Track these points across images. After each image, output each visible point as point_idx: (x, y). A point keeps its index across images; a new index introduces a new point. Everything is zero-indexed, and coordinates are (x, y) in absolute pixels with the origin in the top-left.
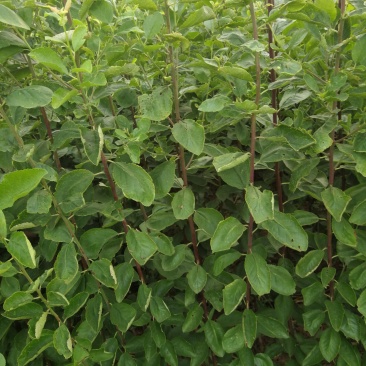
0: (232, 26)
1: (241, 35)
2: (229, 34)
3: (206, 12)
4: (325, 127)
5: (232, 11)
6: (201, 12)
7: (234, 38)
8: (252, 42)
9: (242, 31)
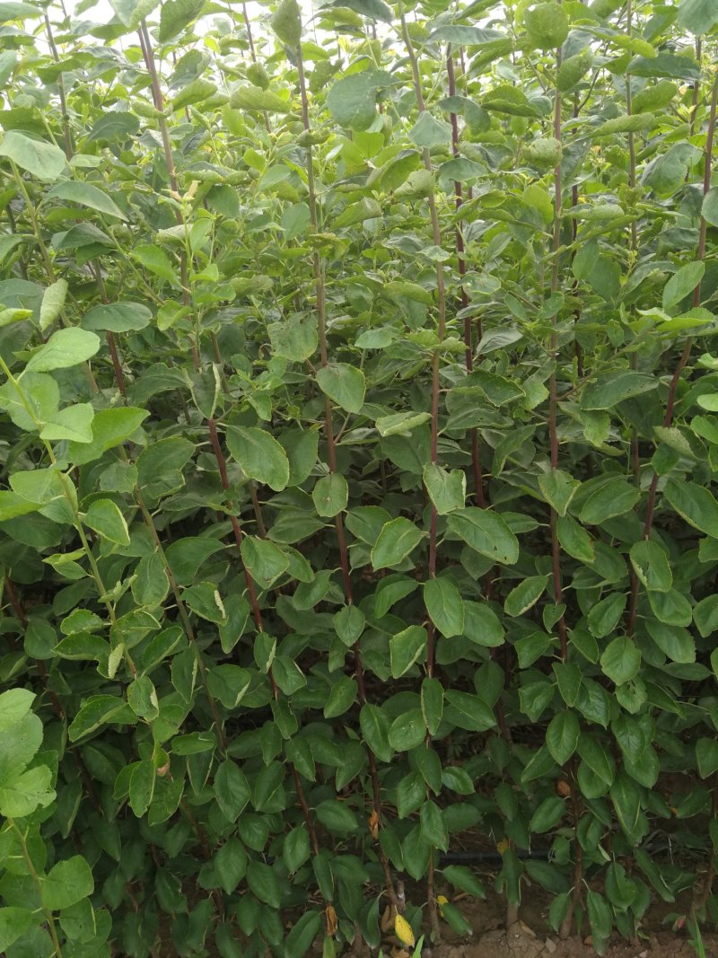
0: (404, 227)
1: (417, 240)
2: (400, 238)
3: (368, 206)
4: (540, 374)
5: (406, 207)
6: (362, 207)
7: (408, 244)
8: (432, 248)
9: (418, 235)
